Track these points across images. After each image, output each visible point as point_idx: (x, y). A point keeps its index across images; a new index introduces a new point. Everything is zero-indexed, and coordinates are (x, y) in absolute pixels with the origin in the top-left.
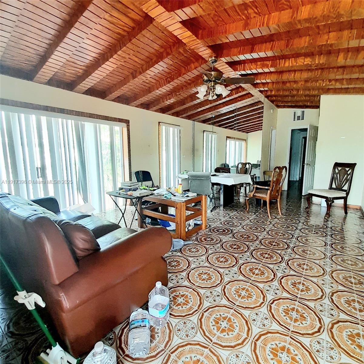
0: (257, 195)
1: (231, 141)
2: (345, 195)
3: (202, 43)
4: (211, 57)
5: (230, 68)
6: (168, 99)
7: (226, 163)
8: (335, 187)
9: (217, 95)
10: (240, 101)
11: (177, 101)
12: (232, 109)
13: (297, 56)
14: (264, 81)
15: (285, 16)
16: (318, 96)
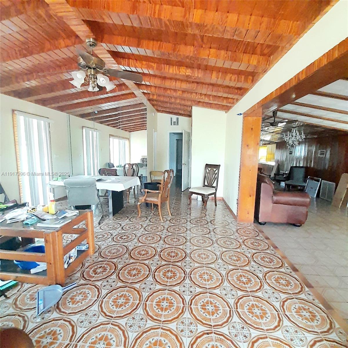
0: (148, 199)
1: (114, 139)
2: (215, 191)
3: (74, 13)
4: (88, 37)
5: (113, 59)
6: (25, 79)
7: (110, 163)
8: (207, 185)
9: (99, 87)
10: (123, 99)
11: (42, 85)
12: (114, 107)
13: (180, 64)
14: (148, 83)
15: (178, 13)
16: (190, 106)
